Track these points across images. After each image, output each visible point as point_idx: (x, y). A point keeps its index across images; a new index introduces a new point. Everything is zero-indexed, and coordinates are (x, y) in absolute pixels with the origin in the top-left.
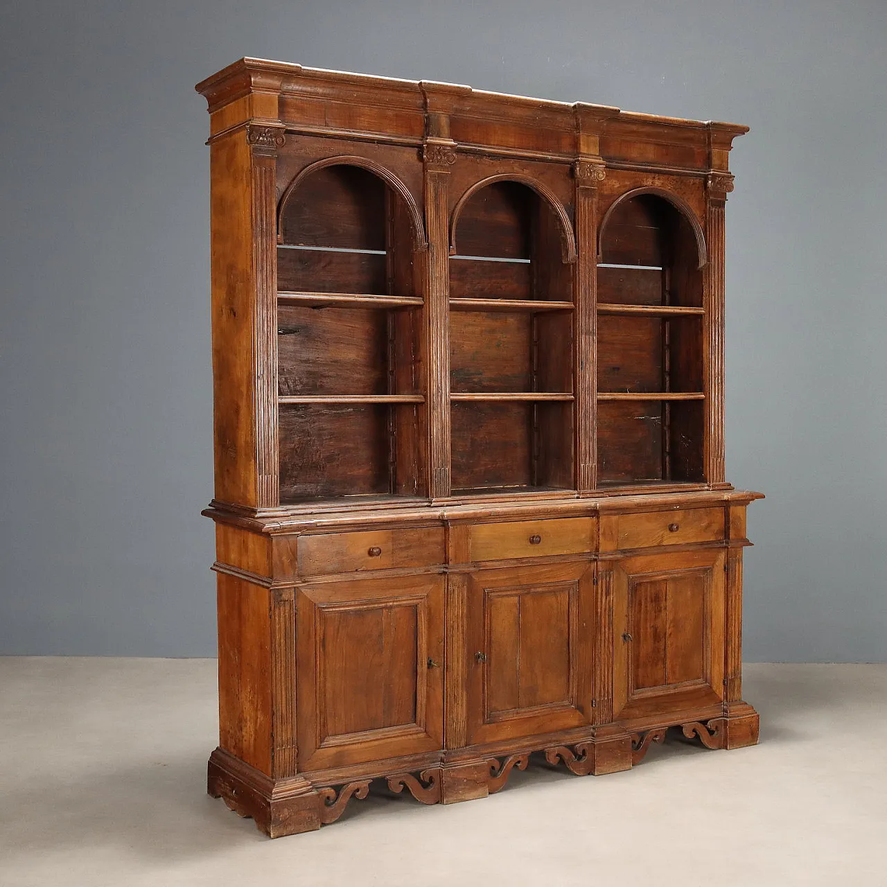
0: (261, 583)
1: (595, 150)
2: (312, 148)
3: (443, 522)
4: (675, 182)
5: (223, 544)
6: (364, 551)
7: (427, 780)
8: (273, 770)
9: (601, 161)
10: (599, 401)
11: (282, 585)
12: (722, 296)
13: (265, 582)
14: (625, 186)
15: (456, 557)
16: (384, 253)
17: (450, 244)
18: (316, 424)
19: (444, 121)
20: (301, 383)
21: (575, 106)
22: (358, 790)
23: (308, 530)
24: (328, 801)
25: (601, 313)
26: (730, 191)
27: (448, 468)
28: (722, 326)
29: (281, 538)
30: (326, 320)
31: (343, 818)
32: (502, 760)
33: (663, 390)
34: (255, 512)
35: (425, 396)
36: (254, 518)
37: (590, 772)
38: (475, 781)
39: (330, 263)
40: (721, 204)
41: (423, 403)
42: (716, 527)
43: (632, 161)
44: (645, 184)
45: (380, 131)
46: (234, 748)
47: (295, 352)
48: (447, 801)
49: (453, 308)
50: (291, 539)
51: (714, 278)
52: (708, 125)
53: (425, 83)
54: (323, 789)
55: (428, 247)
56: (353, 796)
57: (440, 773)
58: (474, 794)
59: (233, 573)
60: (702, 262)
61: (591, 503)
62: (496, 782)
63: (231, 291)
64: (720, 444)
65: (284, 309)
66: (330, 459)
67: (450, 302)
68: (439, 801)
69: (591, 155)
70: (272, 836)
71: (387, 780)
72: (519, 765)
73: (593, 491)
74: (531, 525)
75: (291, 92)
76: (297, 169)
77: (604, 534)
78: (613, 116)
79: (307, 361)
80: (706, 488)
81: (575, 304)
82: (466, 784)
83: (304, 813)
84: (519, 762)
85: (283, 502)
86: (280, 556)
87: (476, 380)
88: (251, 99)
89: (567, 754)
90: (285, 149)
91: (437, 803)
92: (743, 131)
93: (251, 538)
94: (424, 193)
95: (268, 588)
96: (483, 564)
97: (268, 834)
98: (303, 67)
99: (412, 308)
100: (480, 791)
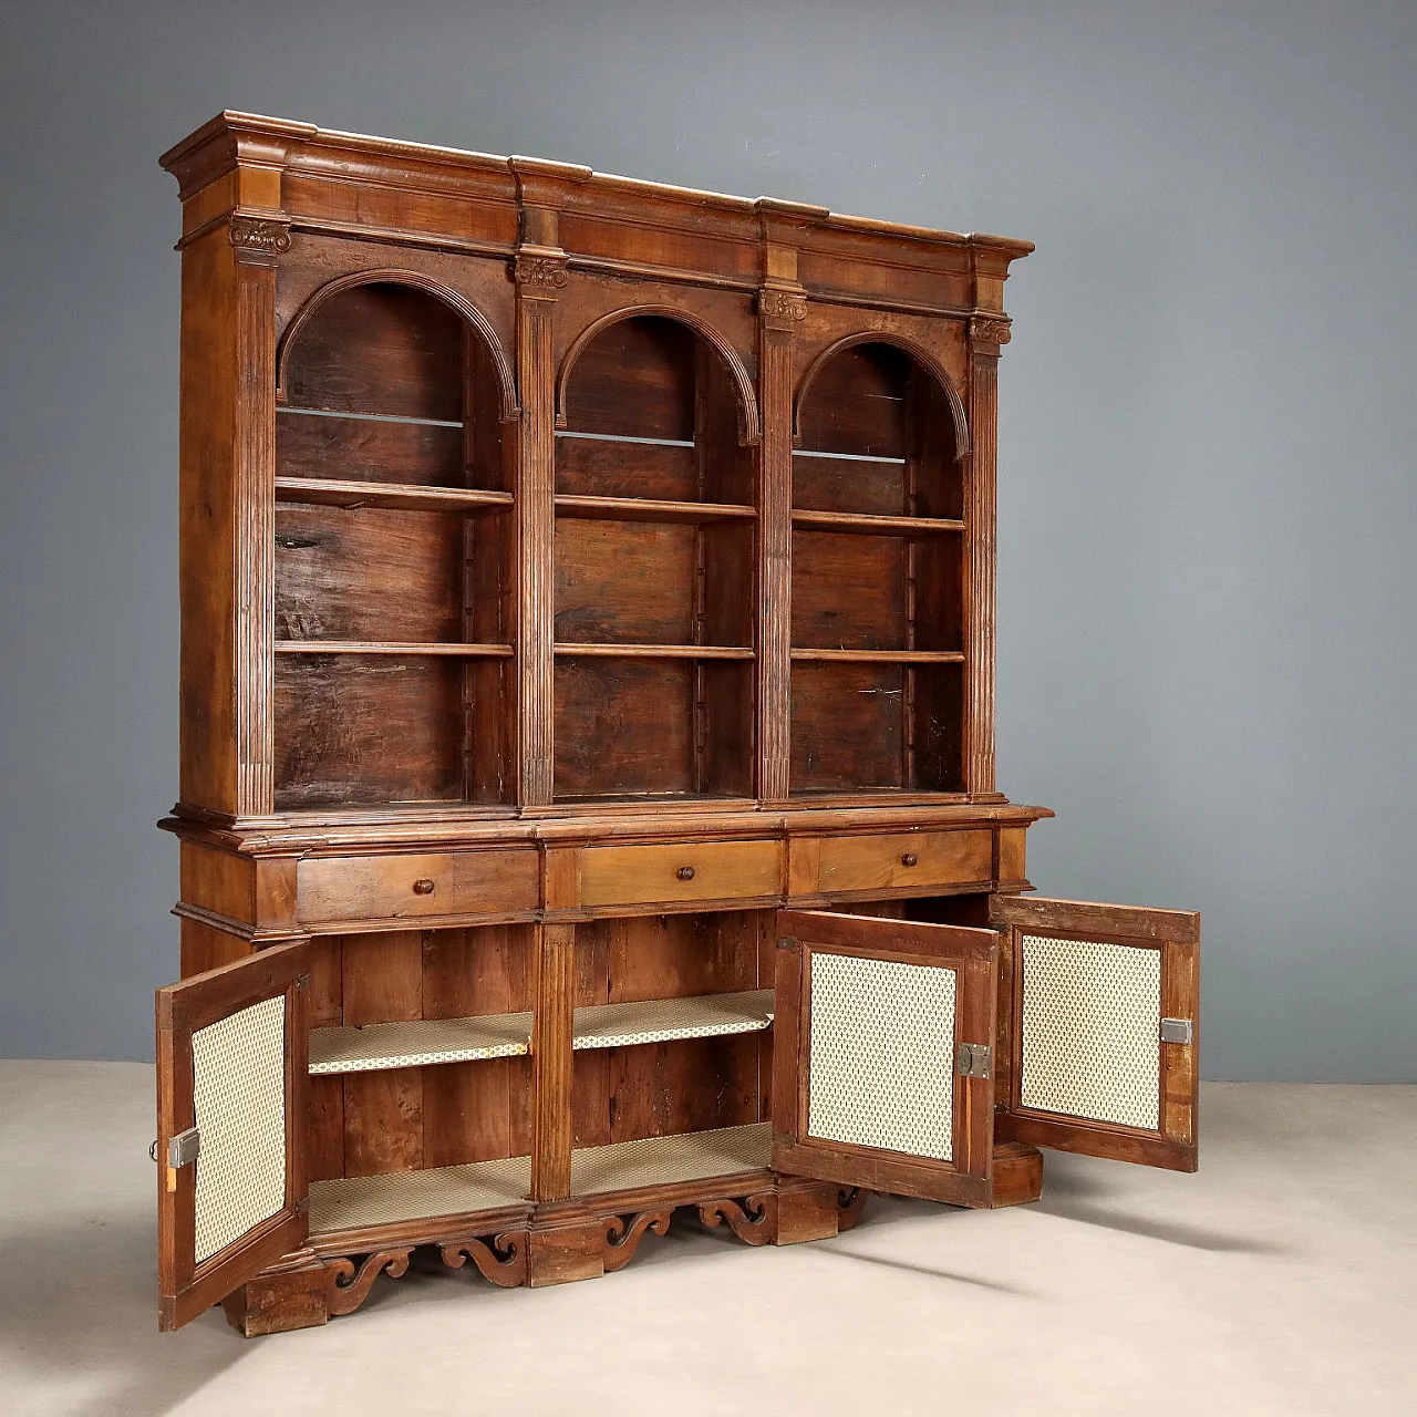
0: (239, 933)
1: (791, 273)
2: (338, 259)
3: (536, 842)
4: (919, 326)
5: (189, 873)
6: (407, 887)
7: (505, 1249)
9: (800, 290)
10: (794, 662)
11: (270, 936)
12: (992, 502)
13: (246, 931)
14: (838, 329)
15: (555, 898)
16: (460, 425)
17: (557, 411)
18: (347, 688)
19: (549, 219)
20: (322, 624)
21: (758, 203)
22: (390, 1263)
23: (313, 850)
24: (341, 1281)
25: (798, 525)
26: (1005, 342)
27: (550, 760)
28: (993, 549)
29: (270, 861)
30: (365, 529)
31: (365, 1306)
32: (628, 1219)
33: (903, 647)
34: (233, 821)
35: (515, 649)
36: (230, 830)
37: (771, 1240)
38: (583, 1252)
39: (373, 438)
40: (993, 360)
41: (510, 657)
42: (977, 861)
43: (849, 292)
44: (871, 327)
45: (445, 232)
47: (314, 575)
48: (535, 1283)
49: (562, 512)
50: (288, 864)
51: (979, 477)
52: (970, 239)
53: (517, 160)
54: (333, 1261)
55: (522, 415)
56: (383, 1271)
57: (526, 1236)
58: (582, 1271)
59: (201, 919)
60: (961, 452)
61: (774, 818)
62: (617, 1253)
63: (206, 477)
64: (988, 731)
65: (285, 507)
66: (367, 744)
67: (557, 501)
68: (524, 1283)
69: (783, 279)
70: (248, 1333)
71: (441, 1248)
72: (653, 1227)
73: (783, 800)
74: (680, 852)
75: (303, 169)
76: (312, 288)
77: (794, 867)
78: (818, 222)
79: (330, 591)
80: (965, 799)
81: (758, 512)
82: (567, 1256)
83: (300, 1299)
84: (654, 1223)
85: (280, 807)
86: (269, 889)
87: (604, 626)
88: (238, 175)
89: (734, 1210)
90: (290, 255)
91: (520, 1285)
92: (1024, 250)
93: (228, 861)
94: (516, 331)
95: (249, 940)
96: (602, 910)
97: (243, 1331)
98: (320, 130)
99: (497, 510)
100: (589, 1268)
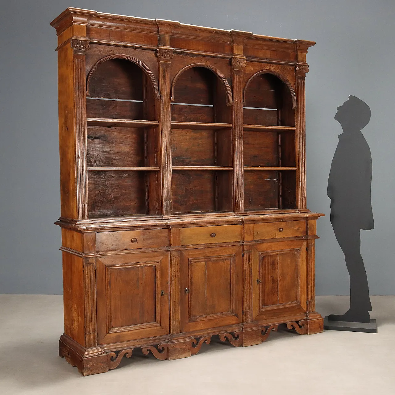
0: (79, 255)
1: (241, 53)
2: (104, 51)
3: (168, 226)
4: (281, 68)
5: (64, 237)
6: (129, 240)
7: (161, 349)
8: (85, 344)
9: (244, 58)
10: (245, 171)
11: (88, 256)
12: (304, 121)
13: (81, 254)
14: (256, 70)
15: (174, 243)
16: (142, 102)
17: (171, 96)
18: (110, 181)
19: (167, 38)
20: (102, 162)
21: (231, 31)
22: (127, 353)
23: (100, 230)
24: (112, 359)
25: (245, 130)
26: (307, 72)
27: (171, 202)
28: (304, 135)
29: (87, 233)
30: (114, 133)
31: (119, 367)
32: (198, 339)
33: (278, 166)
34: (76, 222)
35: (160, 168)
36: (76, 224)
37: (241, 345)
38: (184, 349)
39: (116, 106)
40: (303, 78)
41: (159, 171)
42: (301, 230)
43: (260, 58)
44: (266, 69)
45: (137, 43)
46: (70, 334)
47: (100, 147)
48: (170, 359)
49: (173, 127)
50: (93, 234)
51: (300, 113)
52: (296, 41)
53: (157, 20)
54: (109, 353)
55: (160, 97)
56: (125, 356)
57: (167, 345)
58: (184, 355)
59: (68, 251)
60: (294, 106)
61: (240, 218)
62: (195, 349)
63: (66, 118)
64: (304, 190)
65: (90, 127)
66: (116, 198)
67: (172, 123)
68: (167, 359)
69: (240, 55)
70: (84, 375)
71: (142, 349)
72: (206, 342)
73: (242, 212)
74: (211, 228)
75: (93, 24)
76: (96, 60)
77: (247, 232)
78: (249, 37)
79: (105, 152)
80: (298, 211)
81: (232, 125)
82: (180, 351)
83: (100, 365)
84: (206, 340)
85: (90, 217)
86: (87, 241)
87: (187, 161)
88: (73, 27)
89: (230, 336)
90: (90, 51)
91: (166, 360)
92: (313, 44)
93: (75, 234)
94: (158, 72)
95: (81, 257)
96: (187, 246)
97: (83, 374)
98: (97, 12)
99: (154, 127)
100: (187, 354)
